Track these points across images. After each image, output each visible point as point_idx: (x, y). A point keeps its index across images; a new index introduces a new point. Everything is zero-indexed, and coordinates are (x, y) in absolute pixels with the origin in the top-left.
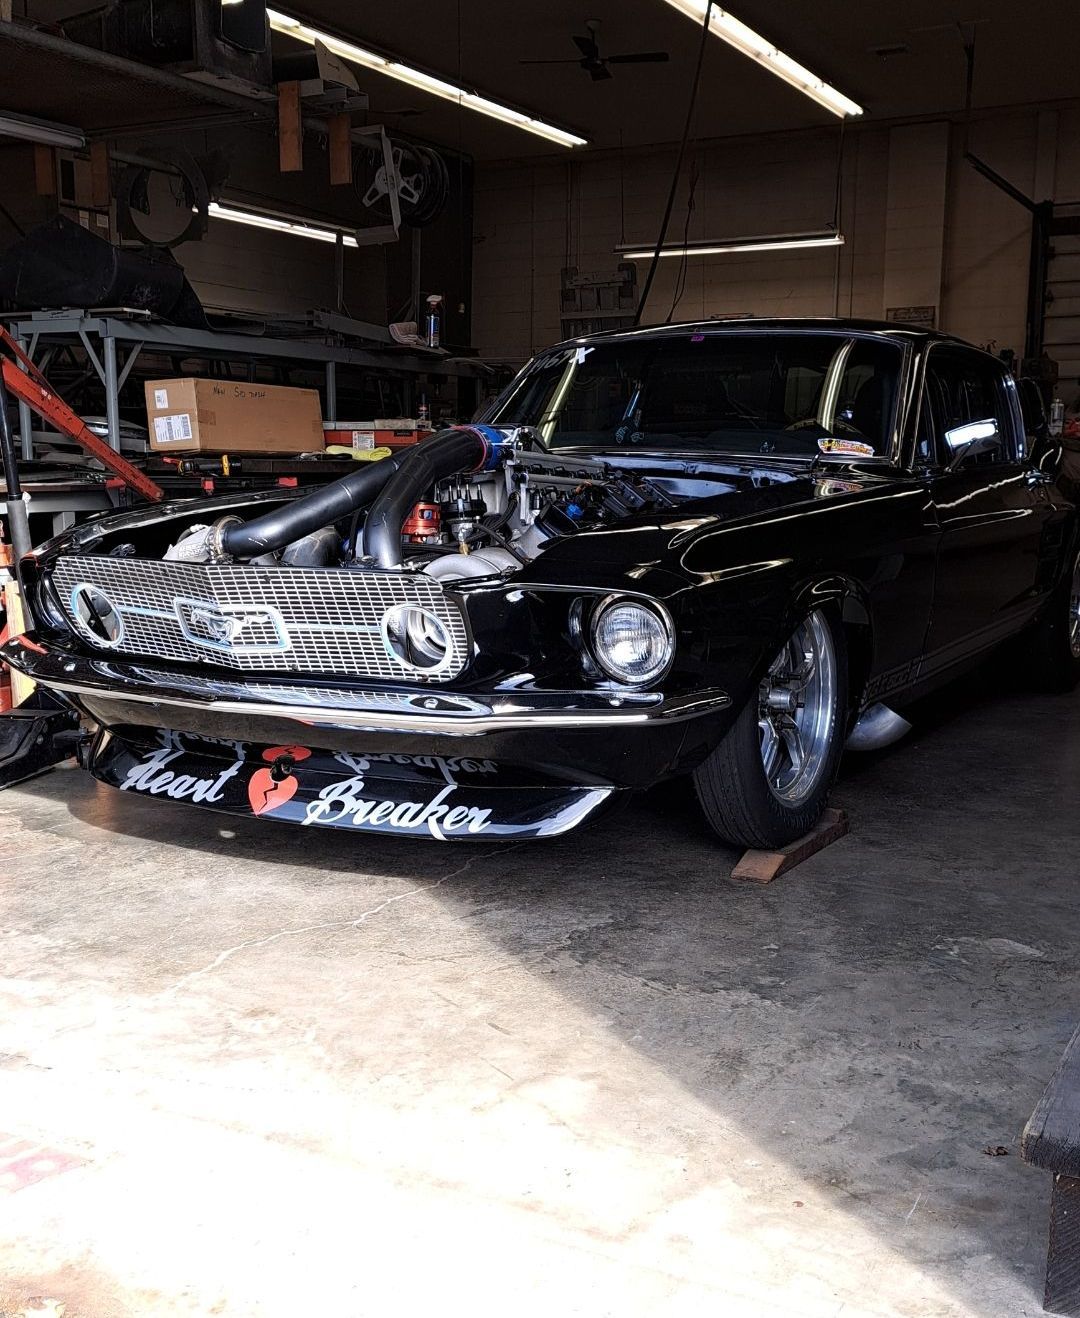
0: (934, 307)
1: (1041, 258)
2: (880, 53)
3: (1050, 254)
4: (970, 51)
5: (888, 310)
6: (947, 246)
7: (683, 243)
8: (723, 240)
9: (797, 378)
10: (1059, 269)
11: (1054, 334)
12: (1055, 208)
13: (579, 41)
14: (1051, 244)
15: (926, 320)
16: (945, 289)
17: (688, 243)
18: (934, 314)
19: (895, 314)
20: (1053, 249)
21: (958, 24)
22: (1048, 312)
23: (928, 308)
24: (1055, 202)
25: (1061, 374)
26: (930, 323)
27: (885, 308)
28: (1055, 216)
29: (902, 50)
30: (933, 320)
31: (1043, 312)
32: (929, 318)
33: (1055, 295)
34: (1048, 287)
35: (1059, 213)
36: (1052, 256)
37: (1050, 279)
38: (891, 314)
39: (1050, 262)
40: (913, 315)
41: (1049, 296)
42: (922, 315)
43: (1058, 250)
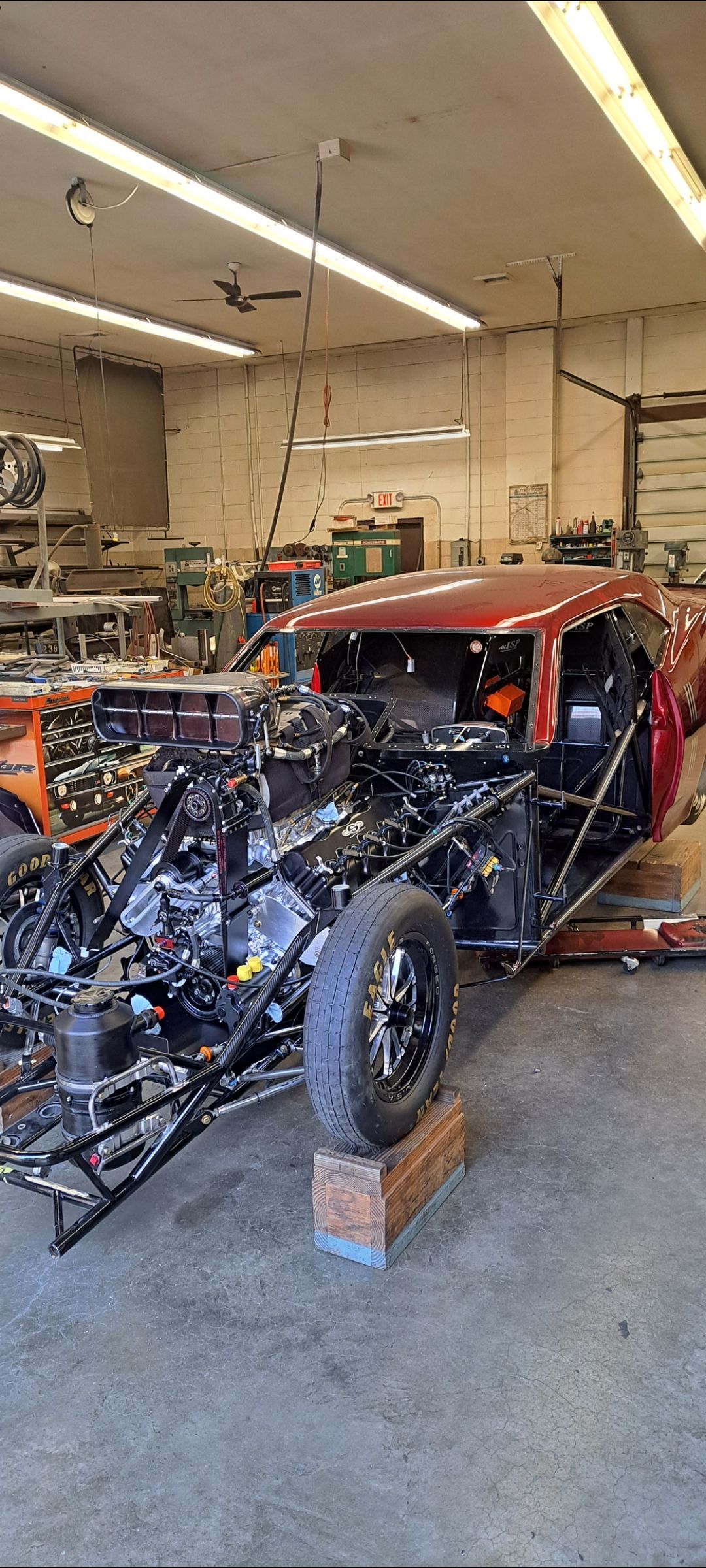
0: (547, 485)
1: (633, 441)
2: (487, 281)
3: (639, 439)
4: (559, 281)
5: (510, 488)
6: (556, 432)
7: (322, 439)
8: (365, 435)
9: (440, 541)
10: (646, 451)
11: (644, 505)
12: (642, 400)
13: (222, 285)
14: (640, 431)
15: (542, 496)
16: (556, 468)
17: (327, 438)
18: (548, 490)
19: (516, 491)
20: (642, 434)
21: (548, 258)
22: (639, 487)
23: (544, 485)
24: (642, 396)
25: (650, 538)
26: (545, 497)
27: (508, 486)
28: (643, 407)
29: (505, 278)
30: (547, 495)
31: (635, 488)
32: (545, 494)
33: (644, 473)
34: (639, 467)
35: (645, 404)
36: (642, 440)
37: (640, 459)
38: (513, 491)
39: (640, 445)
40: (531, 491)
41: (640, 474)
42: (539, 491)
43: (645, 434)
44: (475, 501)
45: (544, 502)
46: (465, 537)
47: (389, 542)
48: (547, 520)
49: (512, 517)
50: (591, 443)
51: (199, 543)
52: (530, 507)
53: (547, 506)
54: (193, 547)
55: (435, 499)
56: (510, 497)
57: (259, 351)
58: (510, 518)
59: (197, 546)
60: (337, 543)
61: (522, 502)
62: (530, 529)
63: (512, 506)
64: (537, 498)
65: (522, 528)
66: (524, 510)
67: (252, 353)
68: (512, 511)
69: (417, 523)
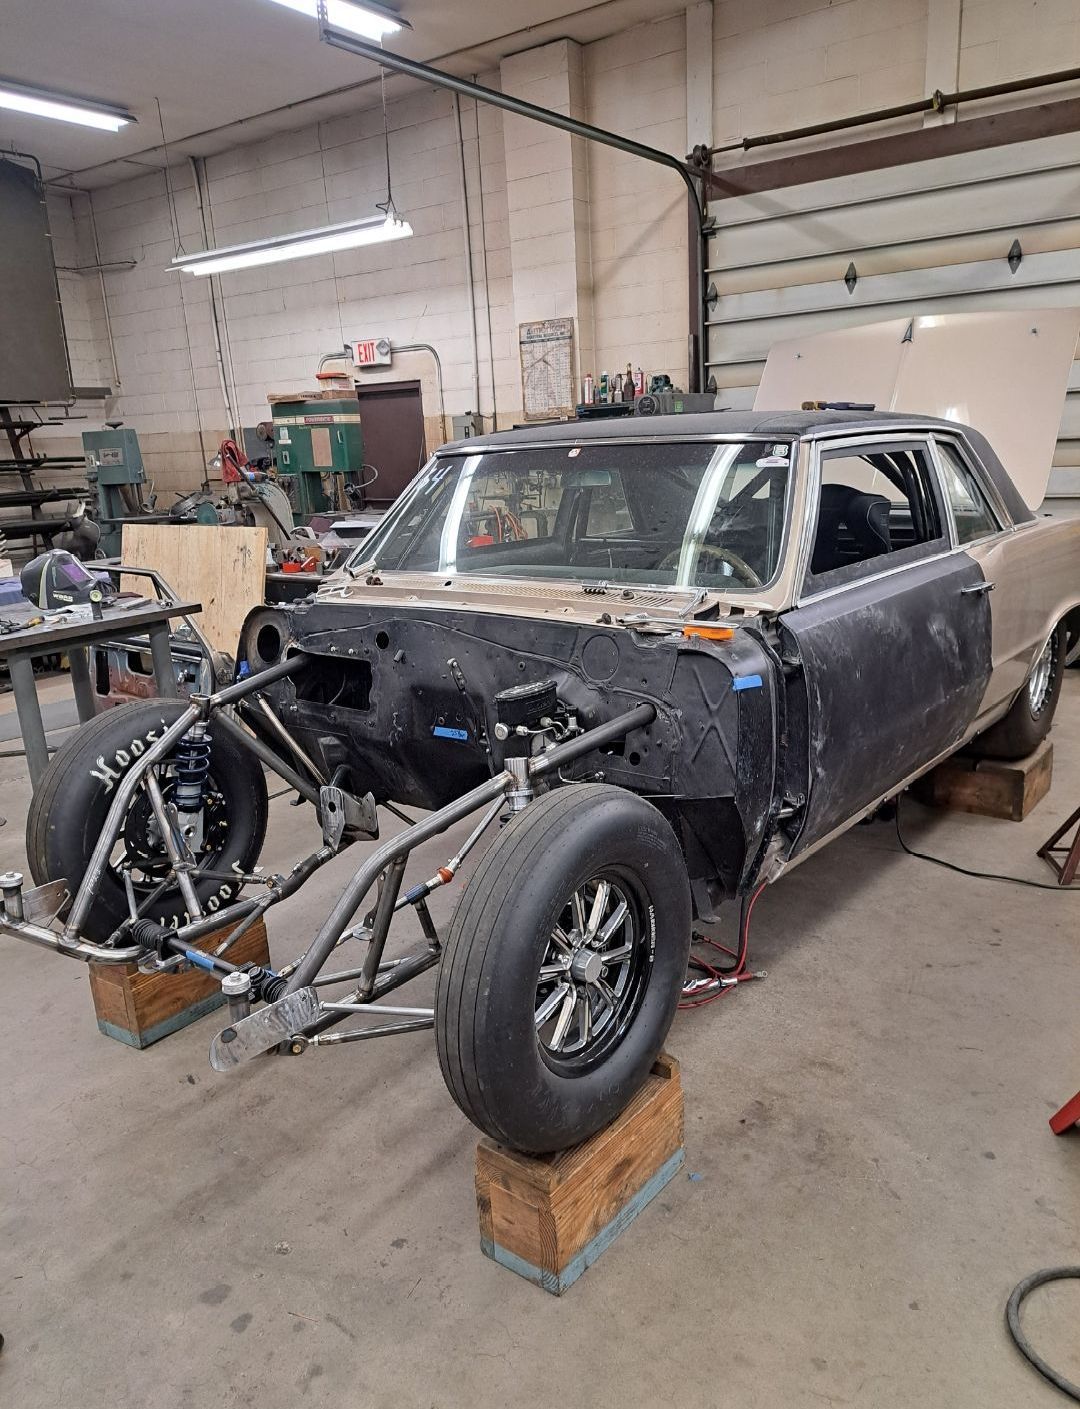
0: (571, 320)
1: (703, 232)
3: (710, 228)
5: (521, 326)
10: (725, 250)
11: (719, 349)
12: (713, 157)
14: (711, 214)
15: (564, 338)
16: (589, 290)
18: (572, 328)
19: (529, 332)
20: (715, 220)
22: (713, 318)
23: (566, 320)
26: (569, 341)
27: (517, 324)
28: (716, 170)
30: (571, 337)
31: (706, 318)
32: (567, 334)
33: (719, 294)
34: (712, 279)
35: (721, 165)
36: (713, 232)
37: (714, 265)
38: (524, 332)
39: (712, 241)
40: (549, 331)
41: (713, 294)
42: (558, 331)
43: (718, 220)
44: (484, 353)
45: (567, 350)
46: (474, 410)
47: (339, 419)
48: (574, 379)
49: (526, 375)
50: (639, 244)
51: (121, 424)
52: (549, 358)
53: (572, 355)
54: (111, 428)
55: (433, 350)
56: (521, 343)
57: (134, 119)
58: (523, 377)
59: (118, 428)
60: (279, 421)
61: (538, 350)
62: (551, 395)
63: (524, 357)
64: (557, 343)
65: (541, 396)
66: (542, 363)
67: (123, 122)
68: (525, 366)
69: (412, 390)
